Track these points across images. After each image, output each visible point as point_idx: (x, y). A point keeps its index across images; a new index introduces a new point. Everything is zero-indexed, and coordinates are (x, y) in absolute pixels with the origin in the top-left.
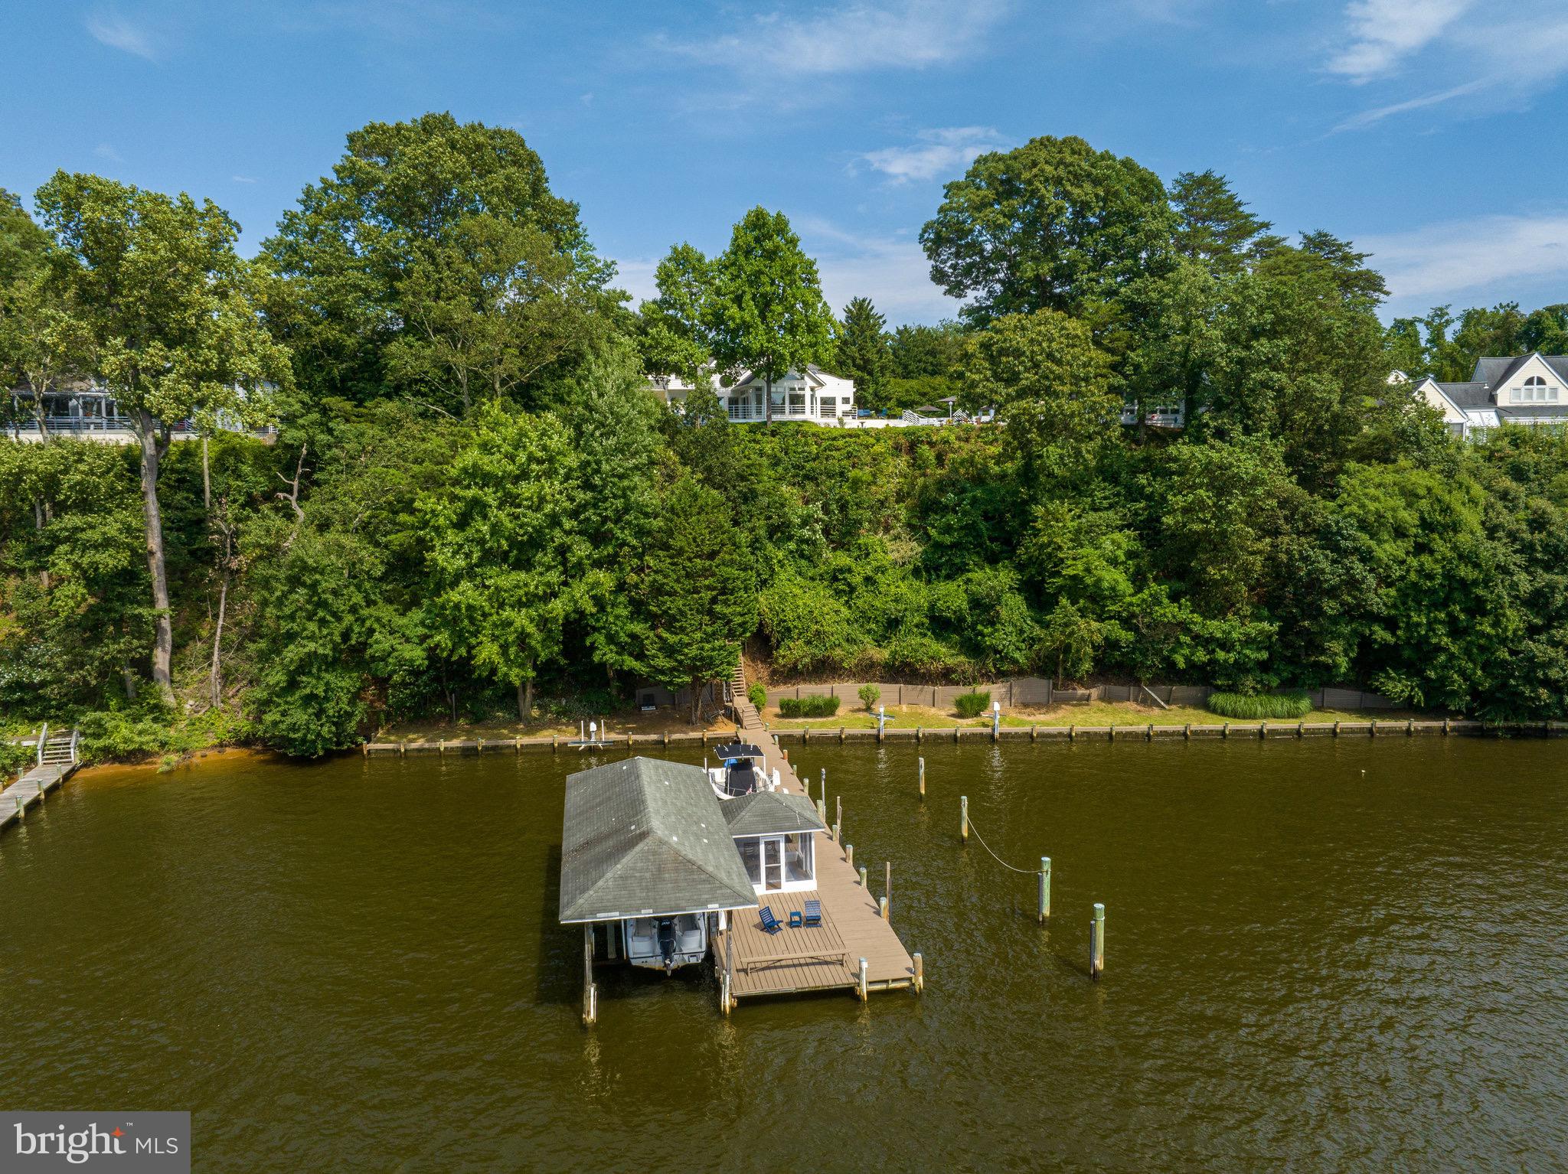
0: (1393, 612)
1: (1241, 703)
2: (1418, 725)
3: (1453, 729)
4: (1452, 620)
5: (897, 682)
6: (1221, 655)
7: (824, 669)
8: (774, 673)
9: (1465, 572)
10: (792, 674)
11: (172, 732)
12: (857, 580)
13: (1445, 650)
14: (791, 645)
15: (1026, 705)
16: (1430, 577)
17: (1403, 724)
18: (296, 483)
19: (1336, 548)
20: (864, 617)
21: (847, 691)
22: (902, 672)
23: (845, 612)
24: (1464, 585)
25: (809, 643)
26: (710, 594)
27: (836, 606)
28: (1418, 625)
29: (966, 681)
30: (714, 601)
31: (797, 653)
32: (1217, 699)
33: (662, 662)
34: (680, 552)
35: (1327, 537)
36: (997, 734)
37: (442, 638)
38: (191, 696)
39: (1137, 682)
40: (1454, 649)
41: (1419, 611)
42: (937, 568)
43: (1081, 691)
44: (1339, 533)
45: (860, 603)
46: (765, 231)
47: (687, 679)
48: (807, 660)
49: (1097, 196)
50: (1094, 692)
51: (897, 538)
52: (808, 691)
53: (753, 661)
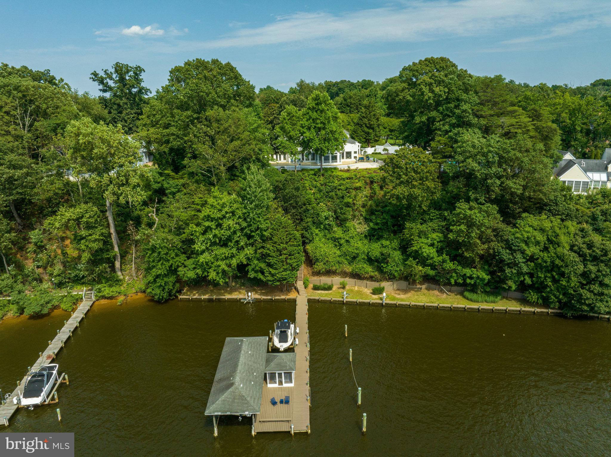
0: (532, 272)
1: (474, 296)
2: (539, 310)
3: (551, 313)
4: (553, 277)
6: (468, 281)
7: (329, 273)
9: (558, 262)
10: (318, 273)
11: (122, 288)
13: (550, 287)
14: (319, 264)
15: (398, 290)
16: (546, 262)
17: (532, 309)
18: (155, 210)
21: (336, 280)
22: (356, 276)
25: (325, 264)
28: (541, 277)
29: (377, 281)
31: (321, 267)
32: (467, 294)
35: (509, 246)
38: (127, 275)
39: (439, 285)
42: (374, 236)
43: (418, 286)
44: (512, 244)
48: (324, 270)
50: (424, 287)
51: (360, 223)
52: (324, 280)
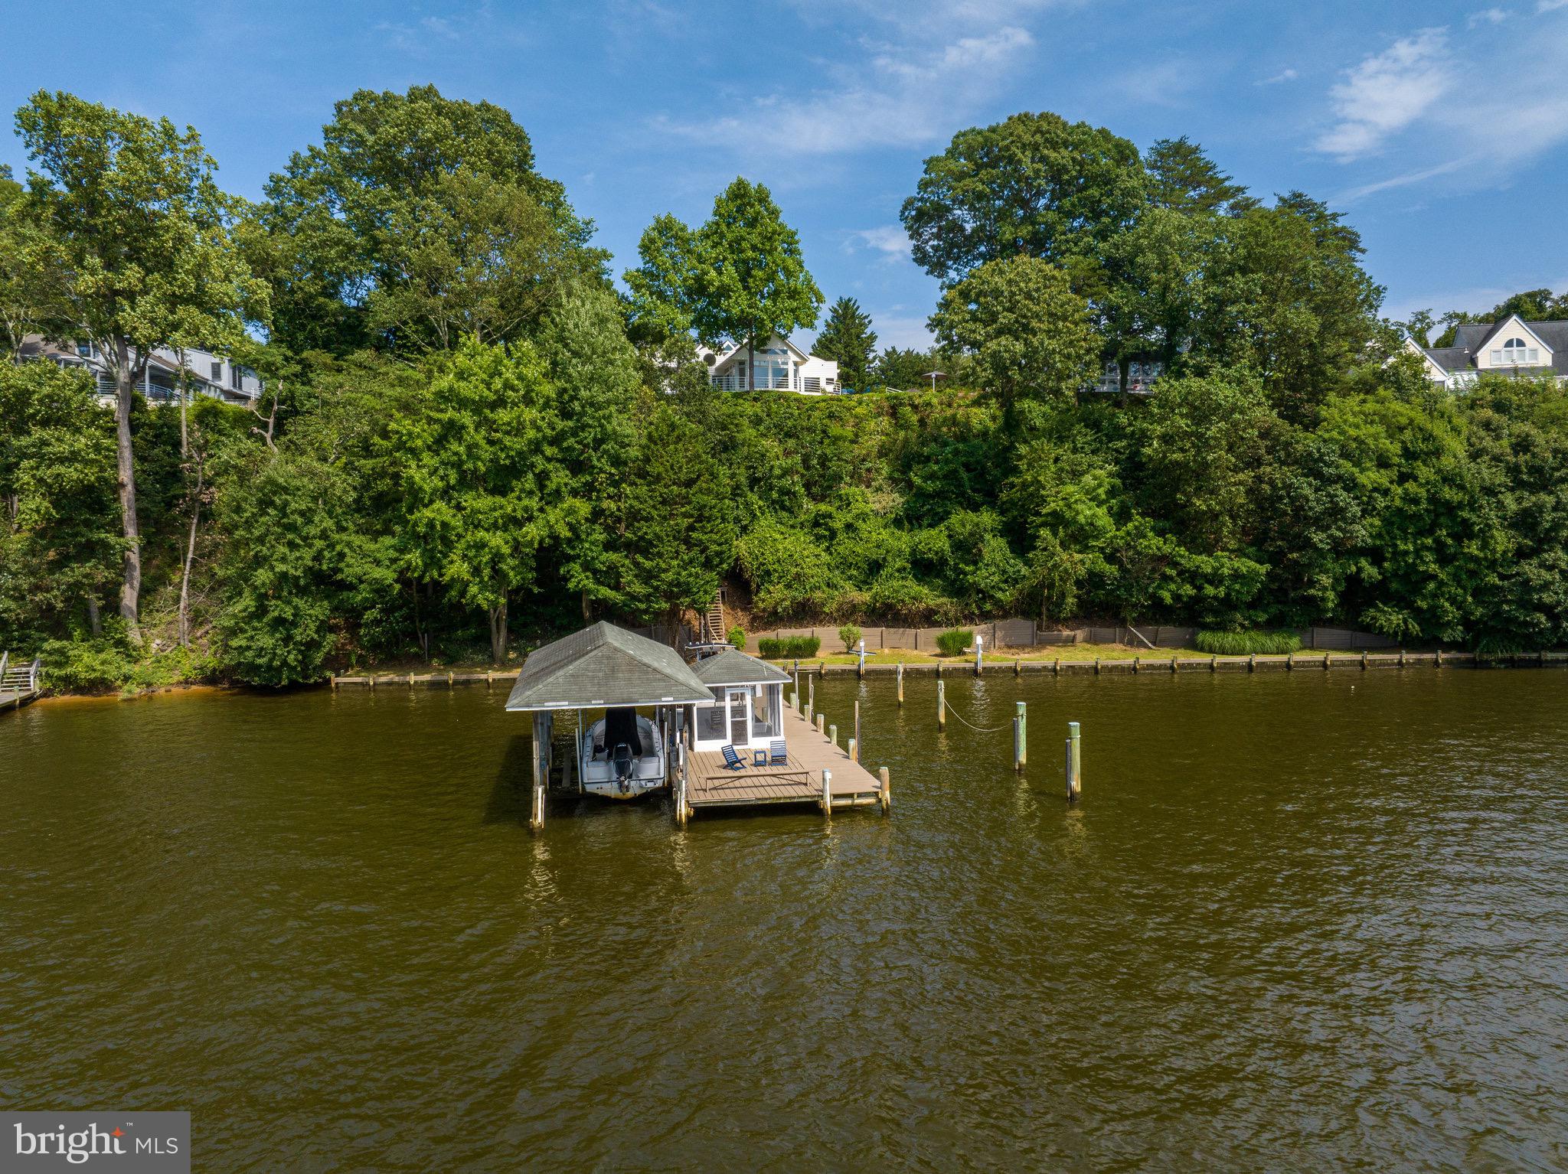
0: (1378, 542)
1: (1229, 639)
2: (1408, 657)
3: (1447, 662)
4: (1439, 548)
5: (876, 625)
6: (1210, 590)
7: (805, 612)
8: (755, 618)
9: (1448, 494)
10: (773, 618)
11: (137, 668)
12: (838, 525)
13: (1434, 577)
14: (771, 588)
15: (1010, 647)
16: (1416, 501)
17: (1395, 657)
18: (271, 421)
19: (1318, 475)
20: (844, 565)
21: (828, 635)
22: (884, 615)
23: (825, 557)
24: (1451, 509)
25: (789, 586)
26: (687, 522)
27: (818, 551)
28: (1406, 553)
29: (949, 623)
30: (691, 528)
31: (777, 596)
32: (1205, 637)
33: (638, 588)
34: (658, 478)
35: (1311, 466)
36: (980, 668)
37: (415, 557)
38: (158, 636)
39: (1123, 623)
40: (1442, 576)
41: (1405, 540)
42: (919, 518)
43: (1066, 633)
44: (1321, 459)
45: (841, 549)
46: (746, 200)
47: (665, 606)
48: (787, 603)
49: (1074, 159)
50: (1080, 634)
51: (879, 489)
52: (786, 634)
53: (733, 609)
